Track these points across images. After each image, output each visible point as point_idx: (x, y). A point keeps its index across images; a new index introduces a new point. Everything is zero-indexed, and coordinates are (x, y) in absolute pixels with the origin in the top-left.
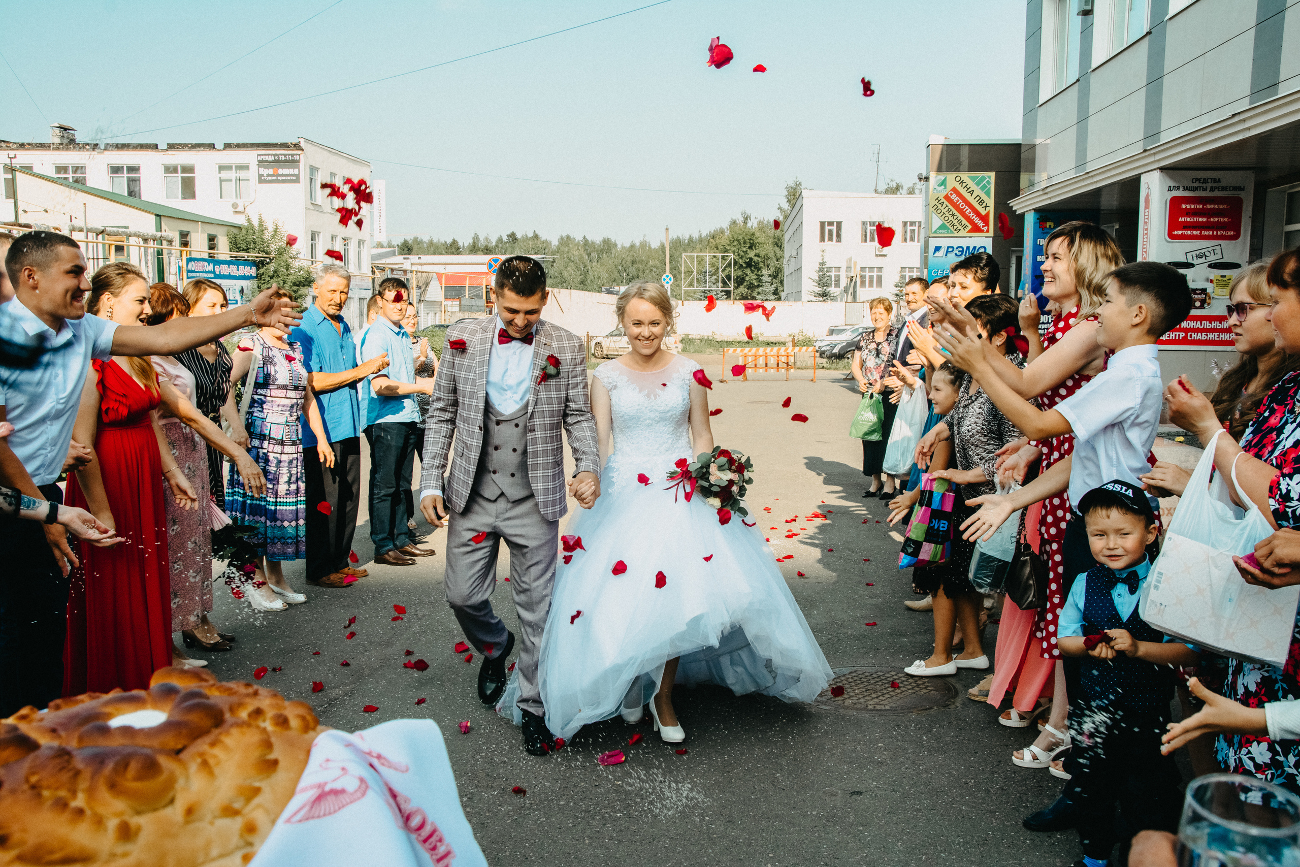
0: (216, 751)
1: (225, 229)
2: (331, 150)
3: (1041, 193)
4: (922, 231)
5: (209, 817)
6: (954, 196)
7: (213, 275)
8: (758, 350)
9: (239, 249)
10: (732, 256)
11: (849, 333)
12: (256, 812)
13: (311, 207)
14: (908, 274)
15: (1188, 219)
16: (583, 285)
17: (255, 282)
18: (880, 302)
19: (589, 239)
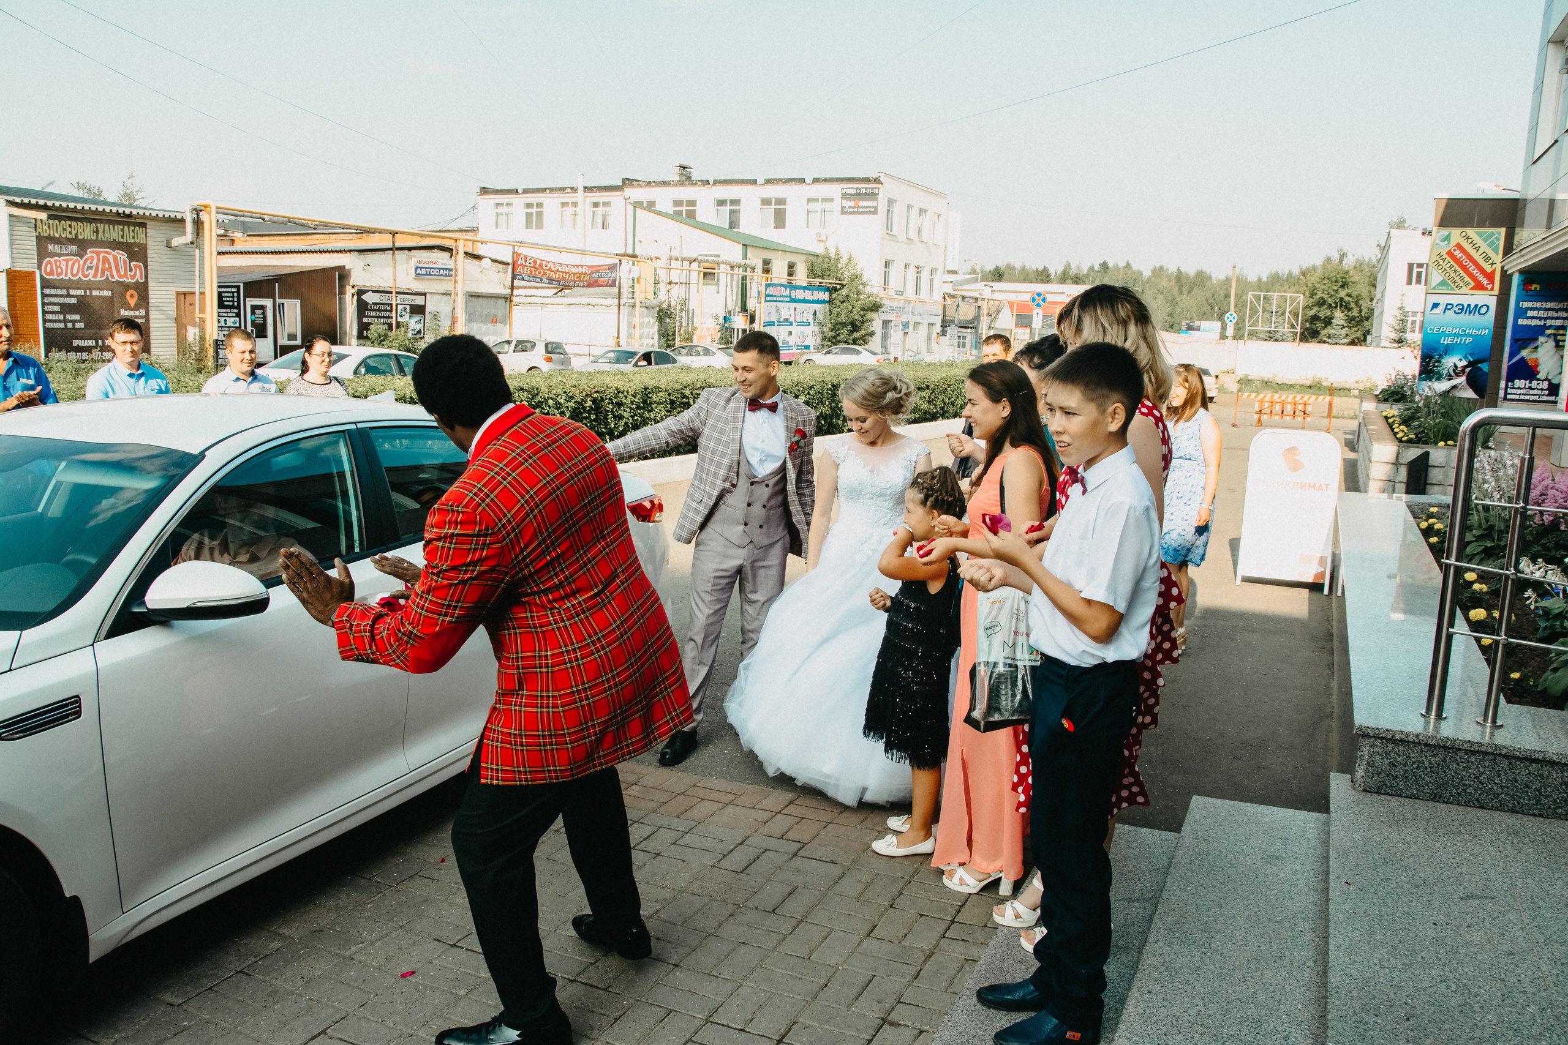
1: (804, 257)
2: (909, 183)
6: (1458, 251)
7: (787, 299)
9: (815, 276)
13: (887, 237)
17: (827, 306)
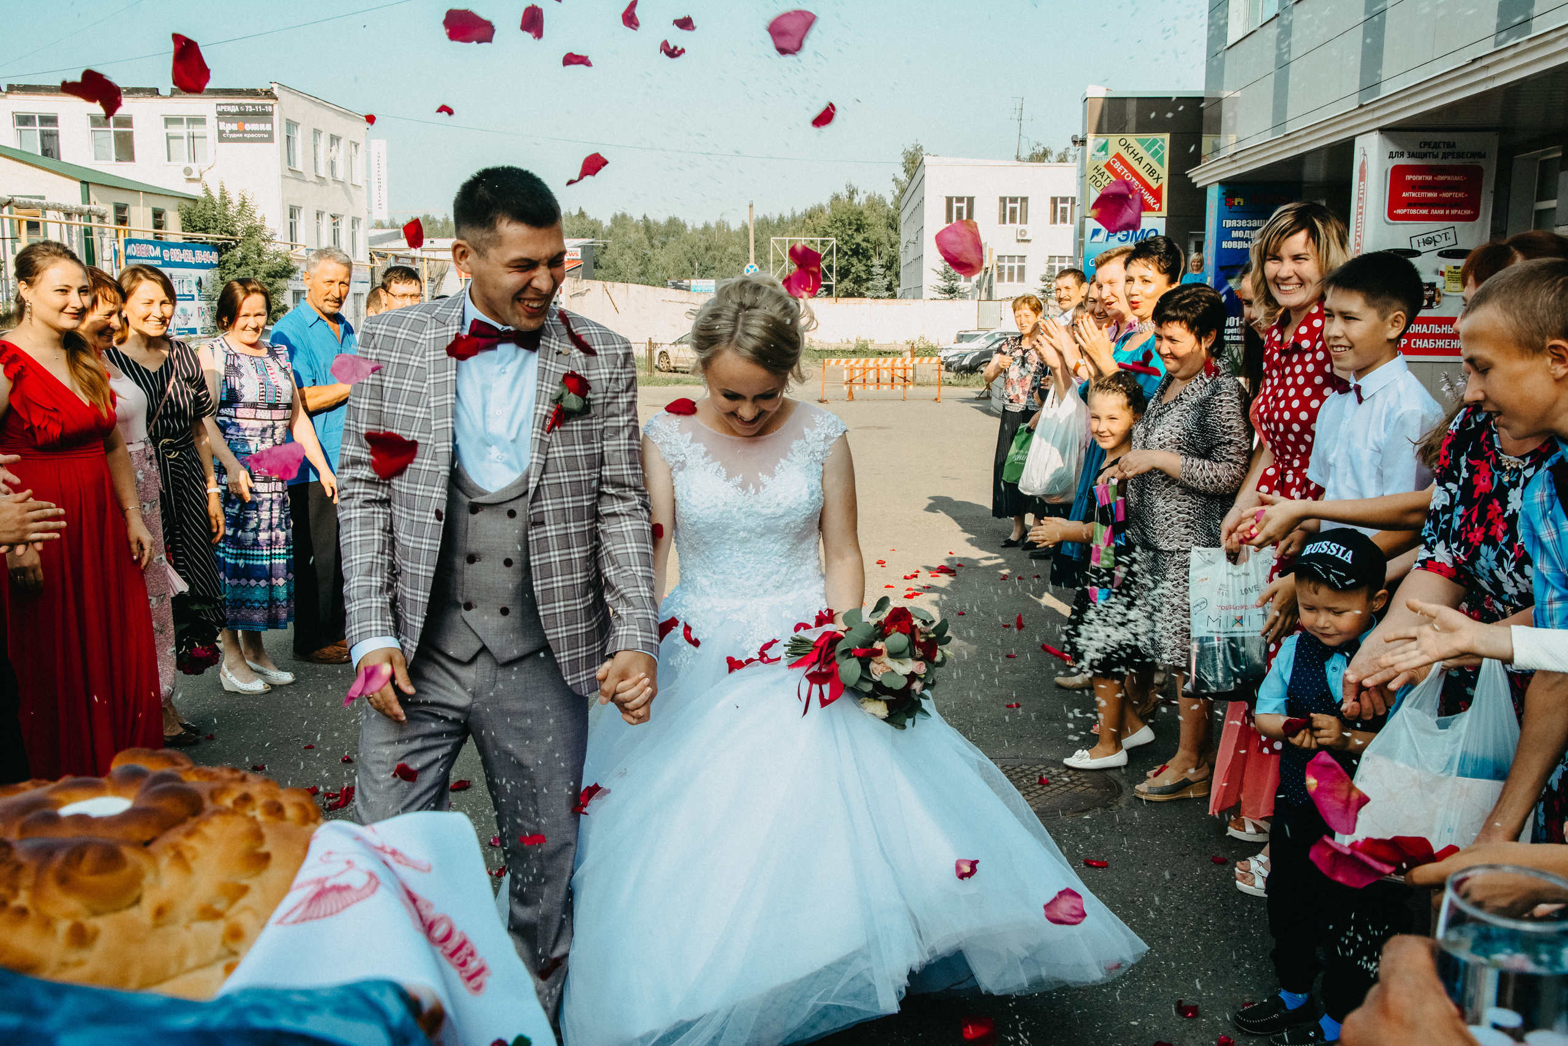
0: (194, 842)
1: (175, 202)
2: (314, 100)
3: (1228, 160)
4: (1077, 210)
5: (183, 920)
6: (1117, 163)
7: (160, 262)
8: (867, 361)
9: (195, 229)
10: (834, 241)
11: (982, 340)
12: (241, 914)
13: (289, 174)
14: (1057, 265)
15: (1414, 195)
16: (645, 277)
17: (217, 271)
18: (1024, 301)
19: (651, 218)
